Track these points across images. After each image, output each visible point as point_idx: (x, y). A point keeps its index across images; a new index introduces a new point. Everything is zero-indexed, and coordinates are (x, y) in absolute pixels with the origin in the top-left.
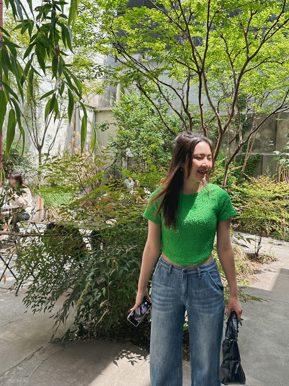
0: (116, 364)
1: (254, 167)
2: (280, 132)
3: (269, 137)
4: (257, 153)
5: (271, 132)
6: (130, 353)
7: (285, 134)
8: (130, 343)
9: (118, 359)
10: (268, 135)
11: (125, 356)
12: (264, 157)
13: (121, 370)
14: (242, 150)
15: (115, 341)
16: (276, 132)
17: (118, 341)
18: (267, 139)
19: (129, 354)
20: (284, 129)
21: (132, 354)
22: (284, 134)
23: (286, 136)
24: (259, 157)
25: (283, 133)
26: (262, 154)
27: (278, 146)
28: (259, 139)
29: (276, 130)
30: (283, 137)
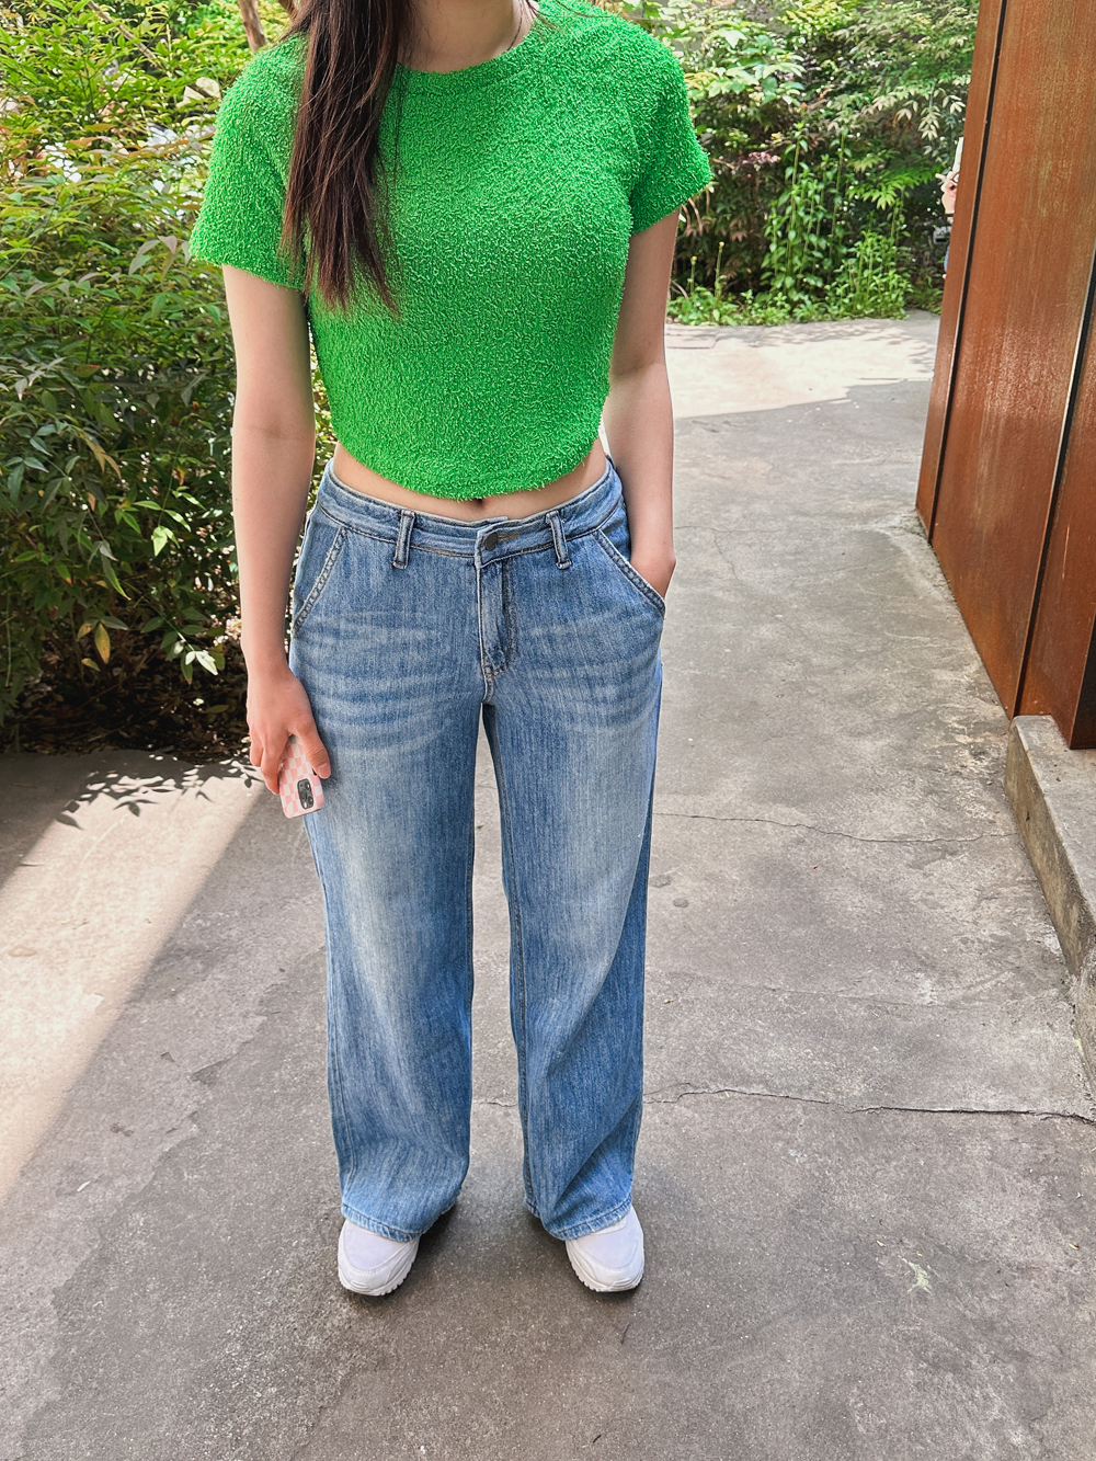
0: (72, 823)
6: (119, 778)
8: (109, 748)
9: (74, 808)
11: (100, 791)
13: (95, 838)
15: (47, 752)
17: (58, 748)
19: (115, 781)
21: (125, 779)
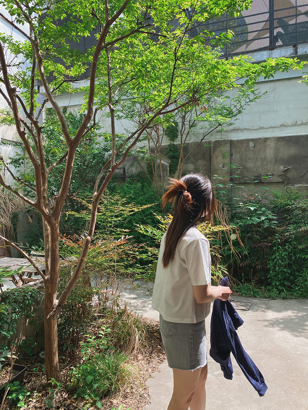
2: (215, 161)
5: (205, 163)
7: (220, 164)
10: (203, 167)
16: (211, 162)
20: (219, 158)
23: (221, 166)
25: (218, 163)
28: (193, 170)
29: (210, 160)
30: (218, 168)
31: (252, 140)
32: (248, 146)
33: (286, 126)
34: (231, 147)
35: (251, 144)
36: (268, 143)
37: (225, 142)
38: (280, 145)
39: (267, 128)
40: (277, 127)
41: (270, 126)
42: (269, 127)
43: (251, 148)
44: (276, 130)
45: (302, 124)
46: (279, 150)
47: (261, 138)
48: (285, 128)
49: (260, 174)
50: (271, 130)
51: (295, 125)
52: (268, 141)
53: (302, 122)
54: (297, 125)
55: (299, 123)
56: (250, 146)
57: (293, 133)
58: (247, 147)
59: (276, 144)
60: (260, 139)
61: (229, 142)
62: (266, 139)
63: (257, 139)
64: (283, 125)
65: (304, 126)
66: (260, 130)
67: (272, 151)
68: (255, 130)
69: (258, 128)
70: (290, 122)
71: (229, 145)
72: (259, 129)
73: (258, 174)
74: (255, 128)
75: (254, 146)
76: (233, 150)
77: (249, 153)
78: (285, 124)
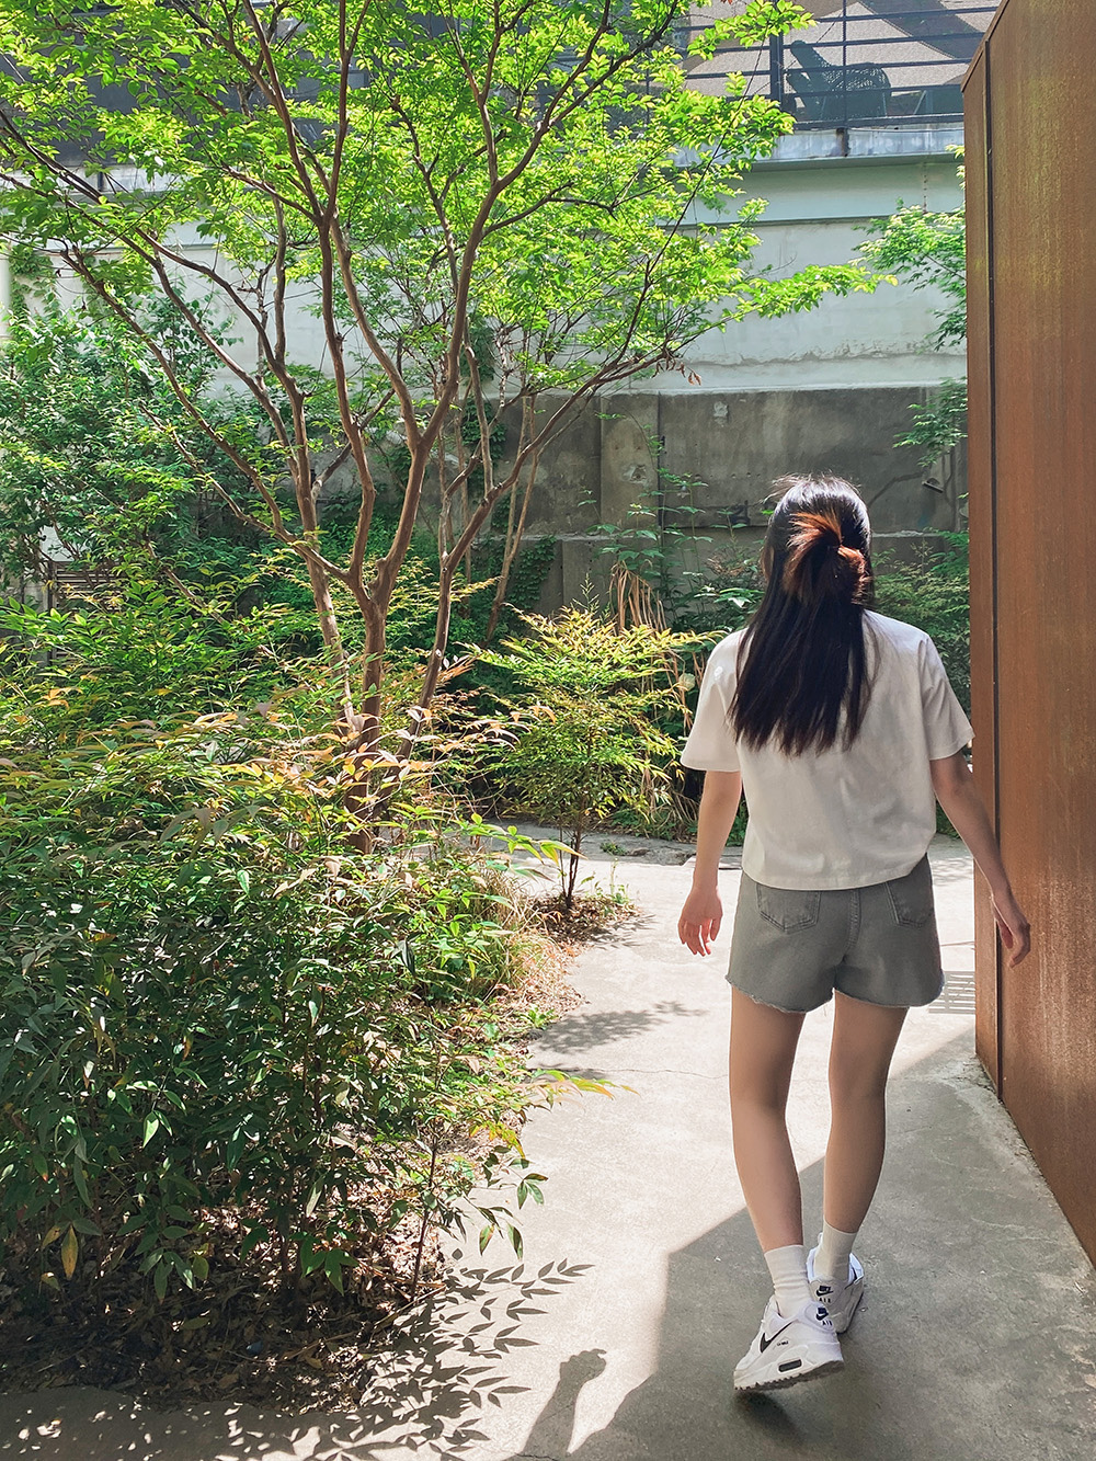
1: (534, 585)
2: (611, 458)
3: (578, 480)
4: (540, 536)
5: (583, 462)
7: (629, 469)
10: (574, 473)
12: (565, 549)
14: (492, 527)
16: (599, 460)
18: (572, 486)
20: (624, 450)
22: (624, 468)
23: (631, 473)
24: (548, 547)
25: (622, 464)
26: (558, 537)
27: (609, 510)
28: (544, 484)
29: (597, 454)
30: (620, 478)
31: (722, 397)
32: (710, 414)
33: (818, 360)
34: (659, 416)
35: (720, 410)
36: (767, 408)
37: (643, 400)
38: (801, 417)
39: (766, 364)
40: (794, 362)
41: (773, 357)
42: (772, 361)
43: (719, 421)
44: (792, 369)
45: (863, 357)
46: (799, 429)
47: (749, 392)
48: (816, 364)
49: (746, 502)
50: (775, 368)
51: (844, 357)
52: (768, 402)
53: (864, 350)
54: (849, 358)
55: (855, 352)
56: (716, 415)
57: (839, 381)
58: (708, 418)
59: (791, 411)
60: (744, 395)
61: (655, 402)
62: (762, 397)
63: (735, 395)
64: (809, 357)
65: (867, 364)
66: (746, 369)
67: (779, 433)
68: (731, 366)
69: (739, 362)
70: (829, 348)
71: (653, 411)
72: (742, 364)
73: (739, 501)
74: (729, 362)
75: (728, 415)
76: (667, 427)
77: (714, 437)
78: (816, 353)
